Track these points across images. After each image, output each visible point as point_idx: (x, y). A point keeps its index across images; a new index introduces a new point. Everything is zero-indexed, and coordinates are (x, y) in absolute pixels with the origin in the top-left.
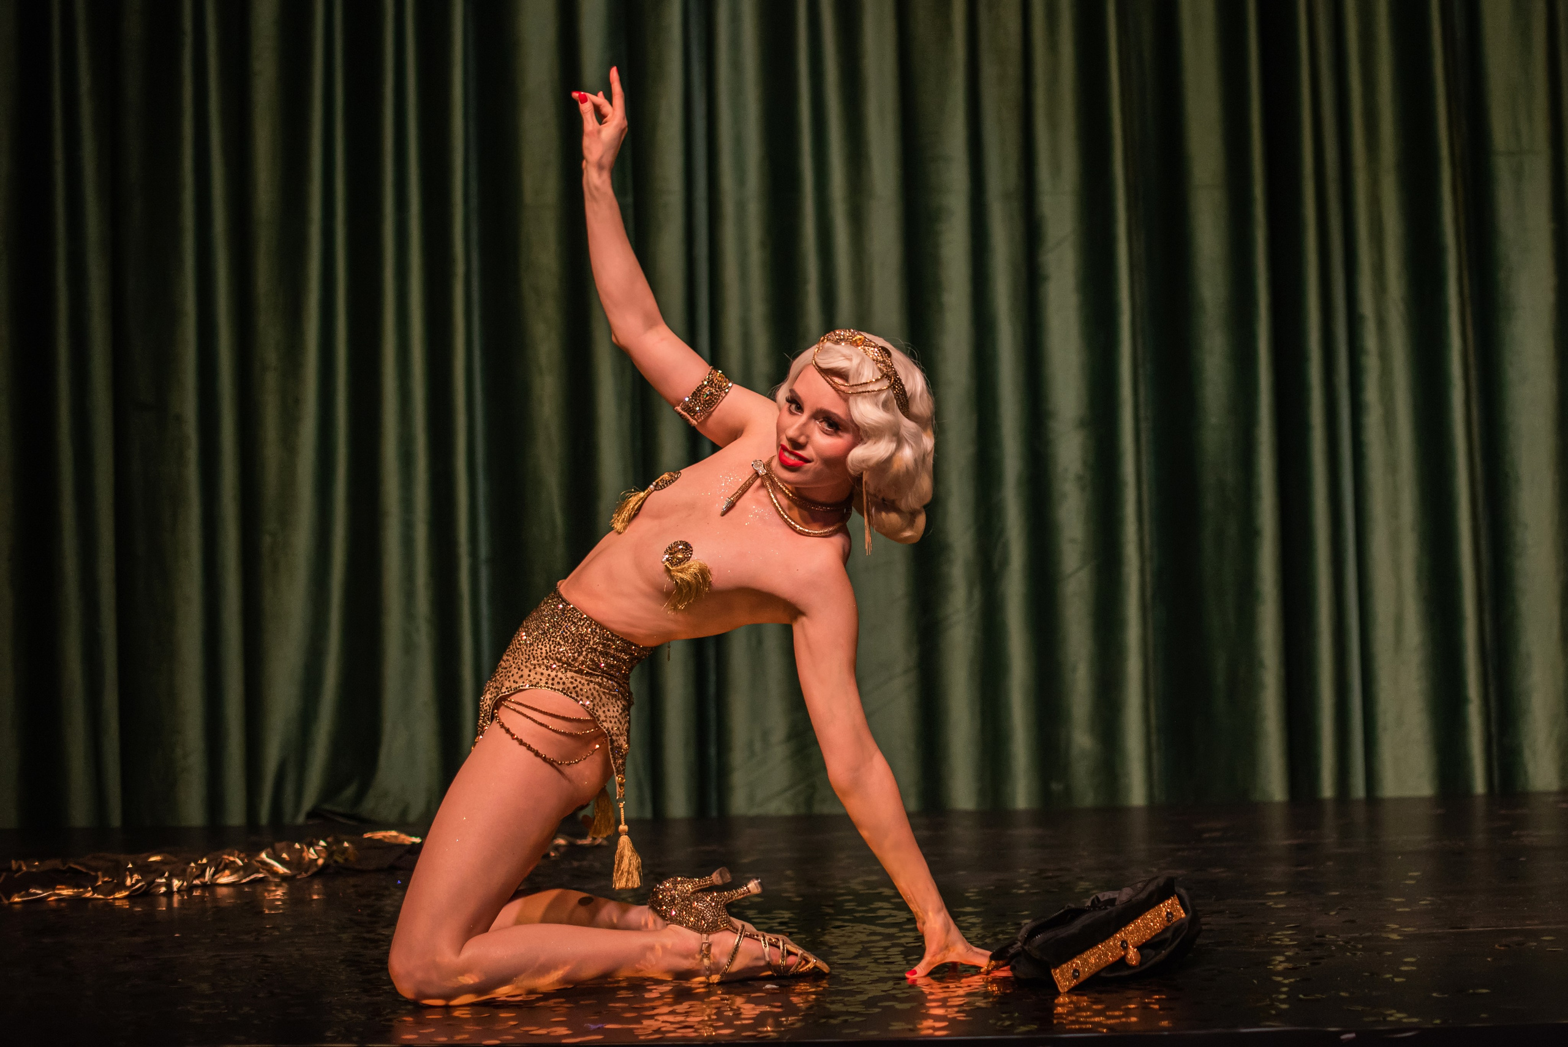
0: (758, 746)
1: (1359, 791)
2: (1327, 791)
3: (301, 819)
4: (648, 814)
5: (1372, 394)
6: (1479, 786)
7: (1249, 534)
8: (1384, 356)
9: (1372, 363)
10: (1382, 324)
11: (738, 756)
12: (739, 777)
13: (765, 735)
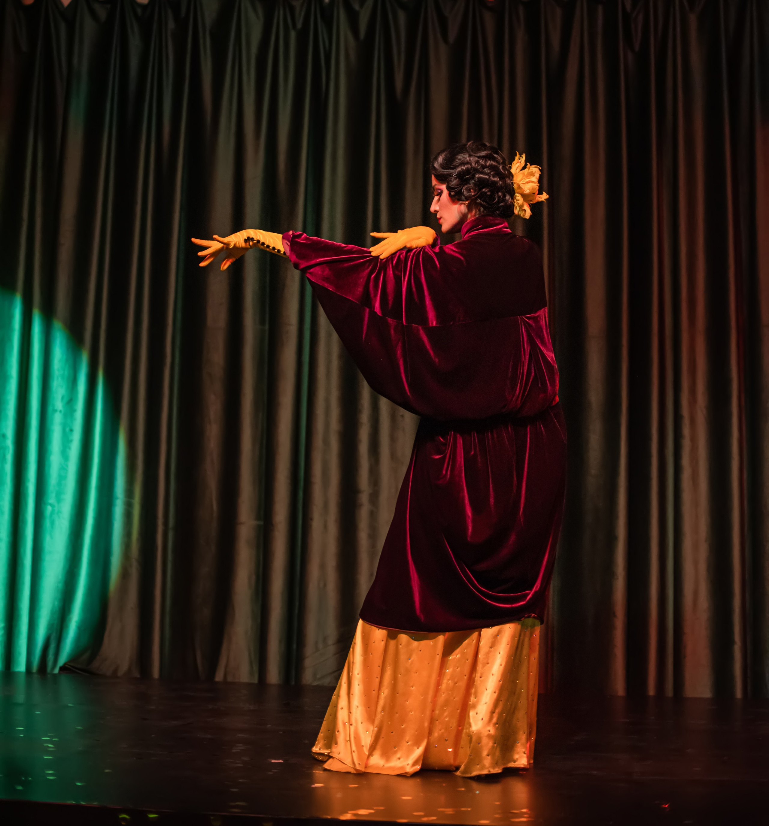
0: (321, 646)
1: (670, 692)
2: (651, 691)
3: (56, 671)
4: (256, 681)
5: (685, 461)
6: (739, 694)
7: (611, 539)
8: (693, 439)
9: (686, 443)
10: (693, 421)
11: (309, 650)
12: (309, 663)
13: (325, 639)
